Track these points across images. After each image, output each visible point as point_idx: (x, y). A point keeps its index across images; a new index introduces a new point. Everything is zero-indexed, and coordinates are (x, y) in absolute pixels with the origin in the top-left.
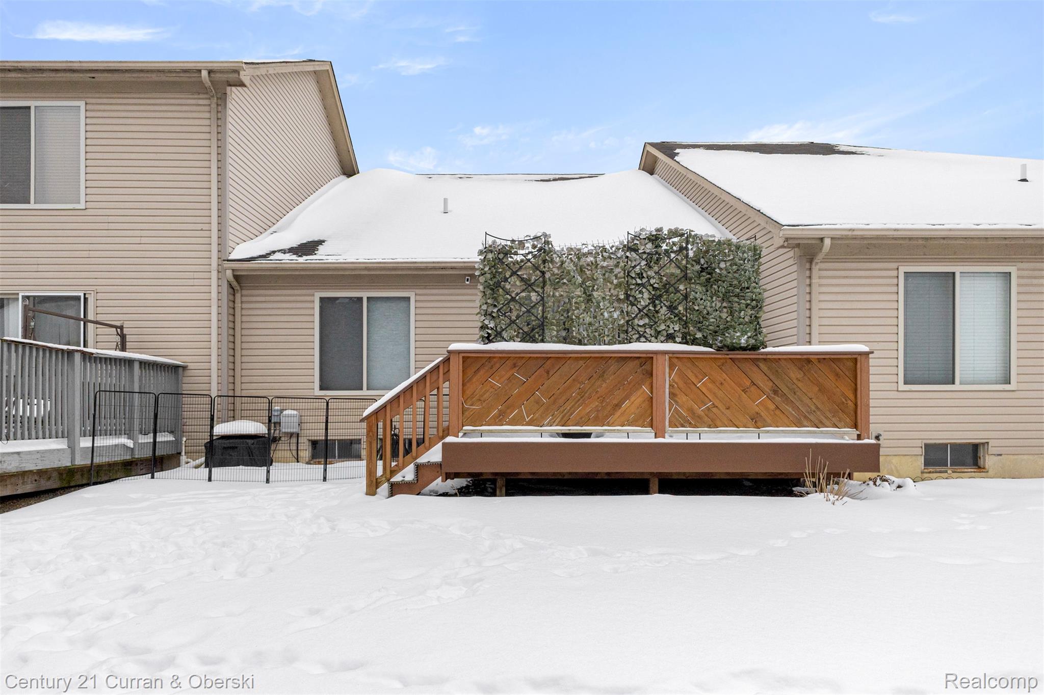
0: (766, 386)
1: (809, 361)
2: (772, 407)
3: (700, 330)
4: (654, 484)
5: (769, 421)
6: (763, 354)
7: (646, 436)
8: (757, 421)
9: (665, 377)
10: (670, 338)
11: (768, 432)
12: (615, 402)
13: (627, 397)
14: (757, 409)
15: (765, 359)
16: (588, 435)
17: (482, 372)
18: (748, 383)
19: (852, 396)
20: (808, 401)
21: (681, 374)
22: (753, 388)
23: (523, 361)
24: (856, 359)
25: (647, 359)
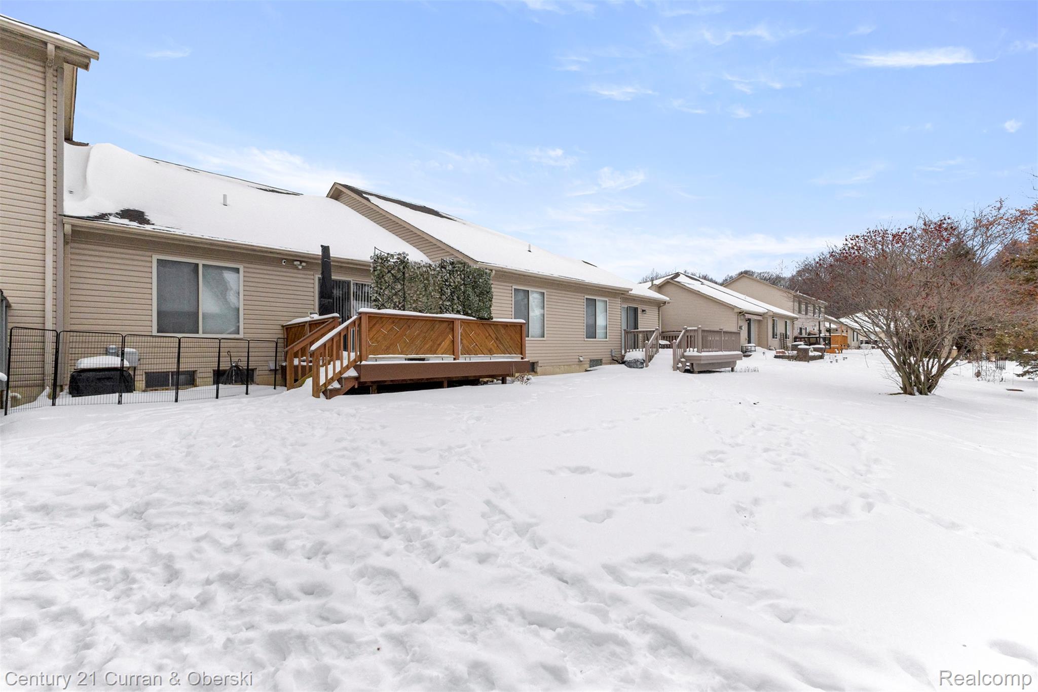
0: (493, 336)
1: (507, 326)
2: (496, 345)
3: (470, 309)
4: (446, 384)
5: (495, 351)
6: (493, 322)
7: (449, 359)
8: (491, 352)
9: (459, 330)
10: (458, 312)
11: (495, 356)
12: (438, 343)
13: (443, 341)
14: (491, 346)
15: (493, 324)
16: (423, 359)
17: (377, 325)
18: (488, 335)
19: (520, 341)
20: (507, 343)
21: (464, 330)
22: (490, 337)
23: (397, 320)
24: (521, 326)
25: (452, 322)
